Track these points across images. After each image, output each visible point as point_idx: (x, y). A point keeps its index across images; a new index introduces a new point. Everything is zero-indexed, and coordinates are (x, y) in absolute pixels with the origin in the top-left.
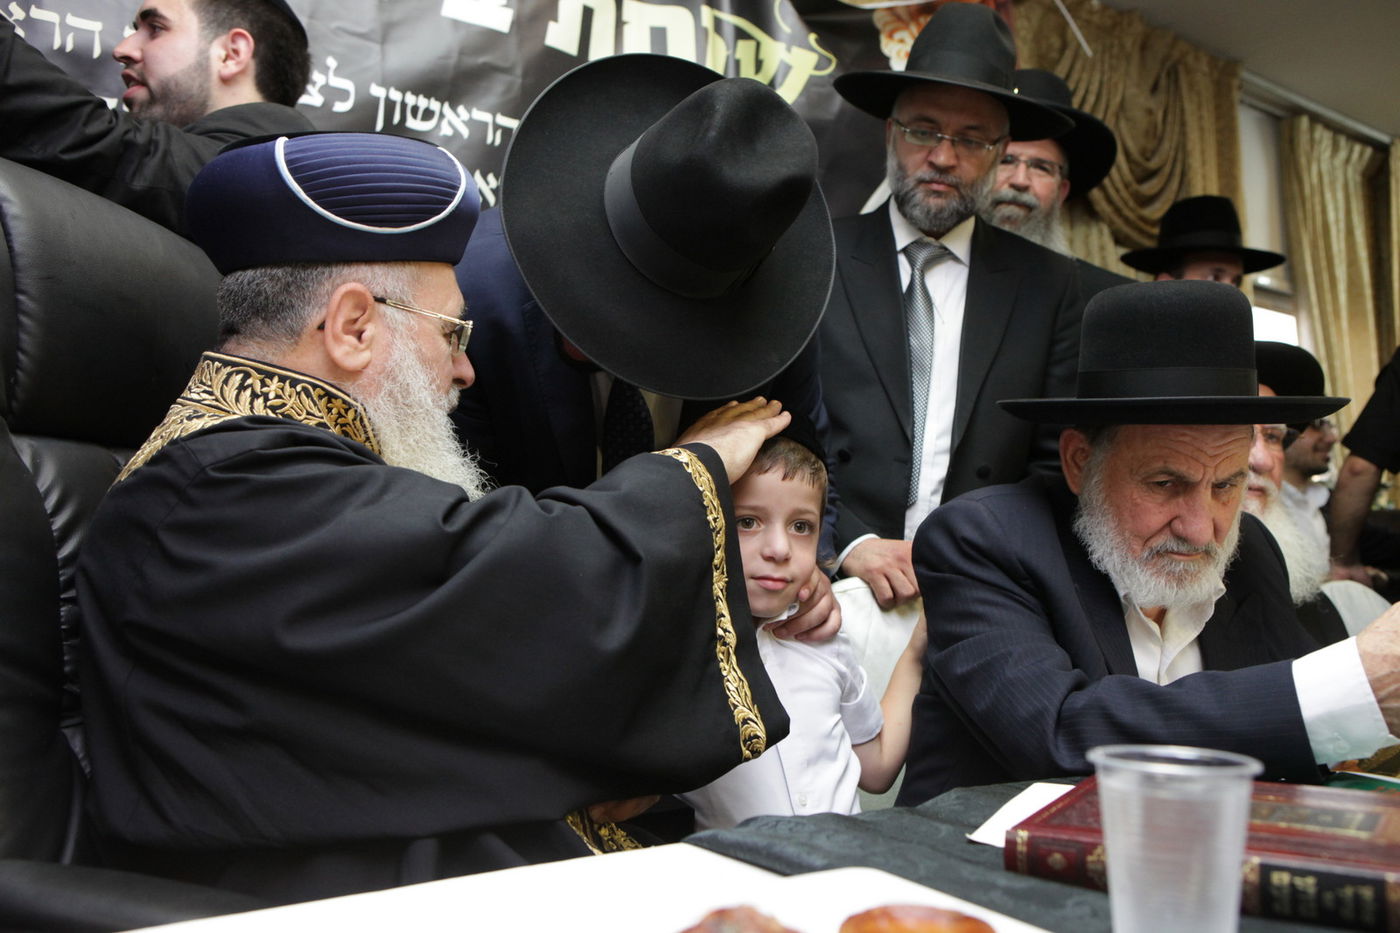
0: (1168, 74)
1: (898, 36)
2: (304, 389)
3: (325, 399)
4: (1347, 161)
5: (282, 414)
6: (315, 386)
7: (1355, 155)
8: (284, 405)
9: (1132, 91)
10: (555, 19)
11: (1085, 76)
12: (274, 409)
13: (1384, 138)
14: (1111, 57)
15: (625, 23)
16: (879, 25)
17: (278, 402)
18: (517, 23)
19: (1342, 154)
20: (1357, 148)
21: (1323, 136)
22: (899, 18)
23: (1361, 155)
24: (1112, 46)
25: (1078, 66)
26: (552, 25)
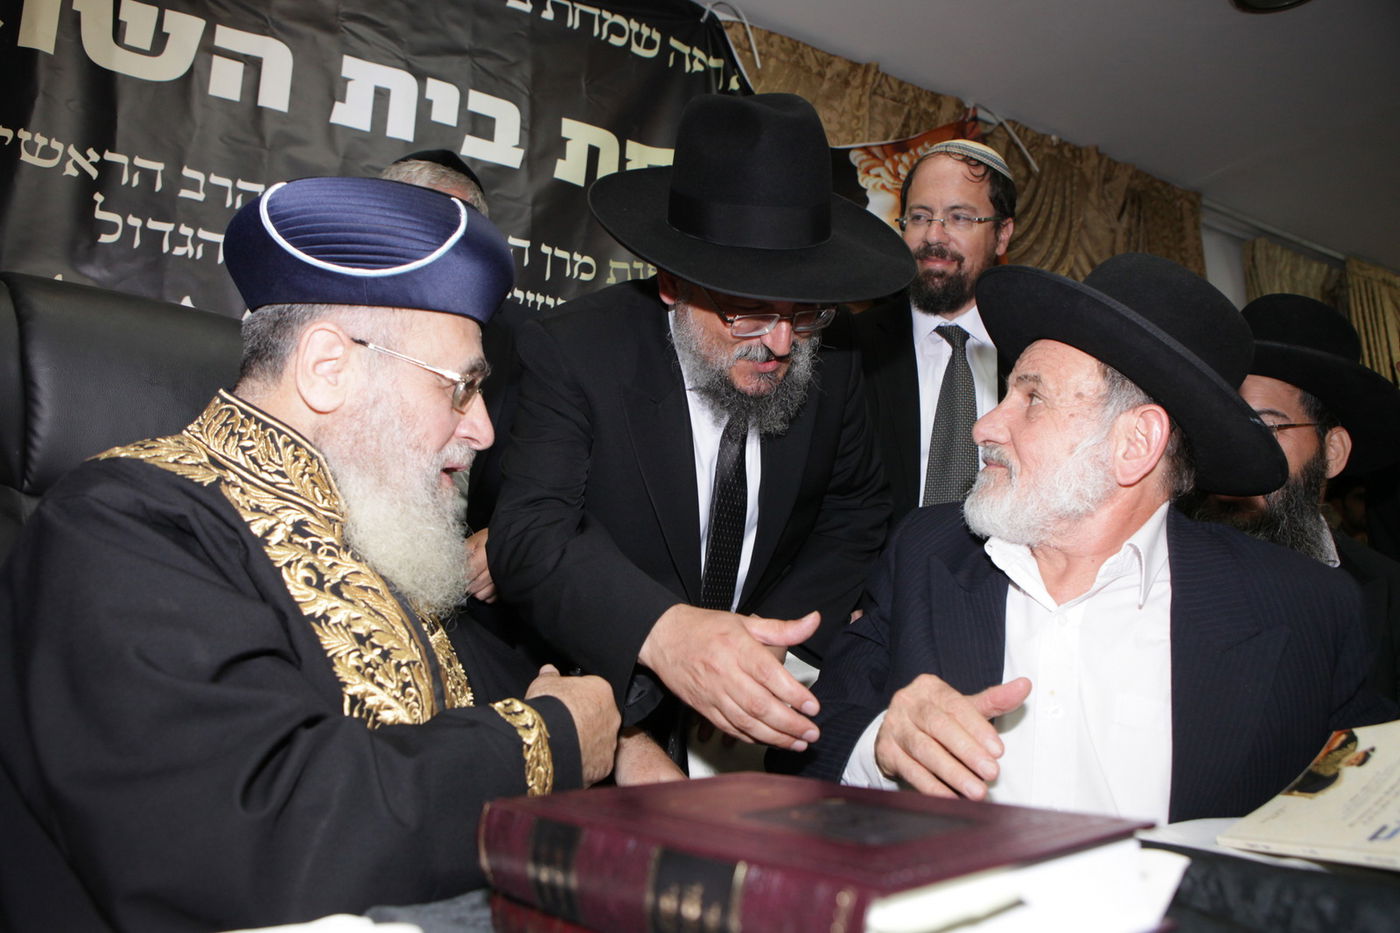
0: (1133, 202)
1: (873, 172)
2: (271, 435)
3: (292, 446)
4: (1307, 273)
5: (250, 455)
6: (280, 433)
7: (1314, 272)
8: (253, 447)
9: (1091, 214)
10: (564, 158)
12: (244, 449)
13: (1339, 255)
14: (1072, 185)
15: (629, 160)
16: (855, 163)
17: (248, 444)
18: (527, 160)
19: (1303, 269)
20: (1316, 265)
22: (874, 157)
24: (1072, 176)
25: (1041, 191)
26: (560, 162)
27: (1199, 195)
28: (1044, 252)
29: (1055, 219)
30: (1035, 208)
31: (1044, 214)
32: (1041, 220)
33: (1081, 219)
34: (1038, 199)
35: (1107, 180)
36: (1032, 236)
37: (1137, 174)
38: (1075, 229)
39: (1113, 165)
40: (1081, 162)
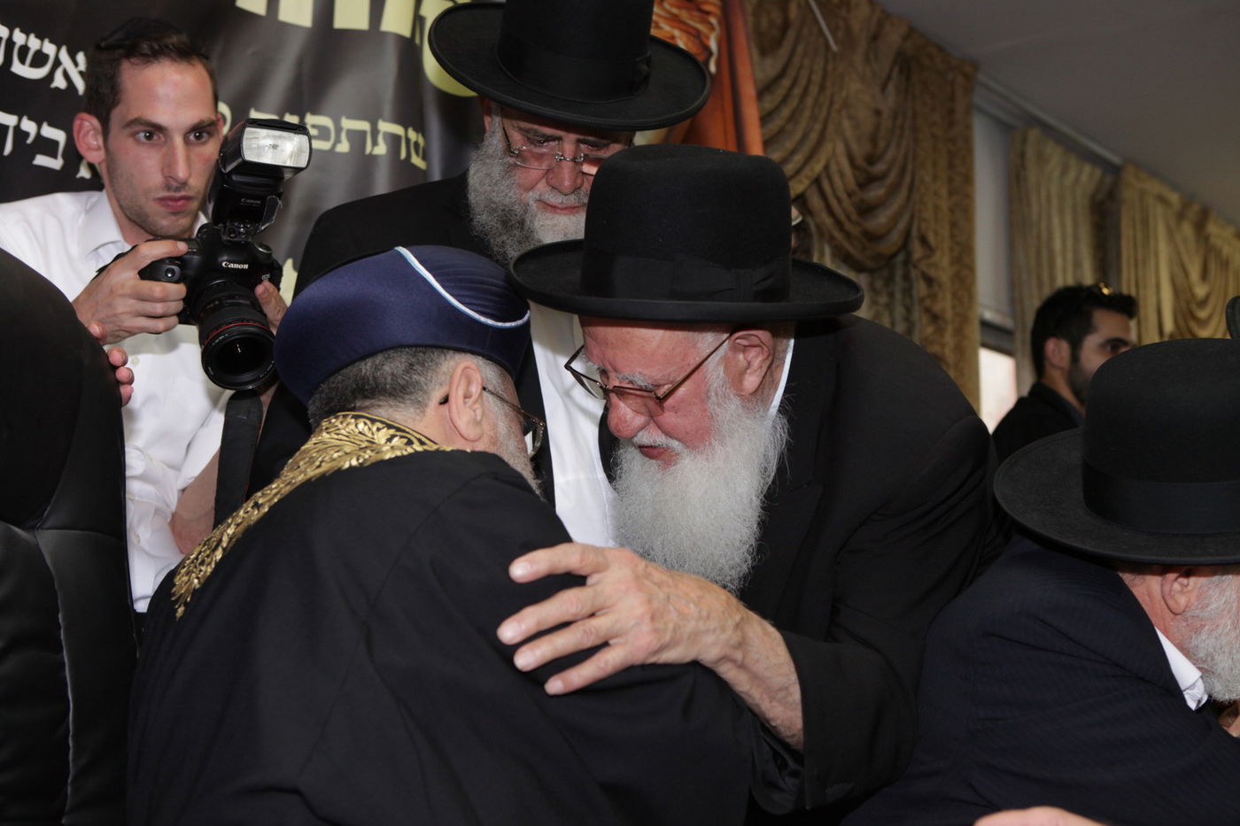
0: (901, 70)
4: (1077, 180)
7: (1084, 178)
9: (854, 86)
11: (807, 62)
13: (1116, 159)
19: (1072, 174)
20: (1087, 169)
21: (1055, 154)
23: (1088, 176)
25: (800, 49)
27: (976, 66)
28: (798, 135)
29: (814, 89)
30: (792, 73)
31: (803, 82)
32: (797, 91)
33: (844, 94)
34: (796, 60)
35: (875, 37)
36: (786, 112)
37: (911, 32)
38: (836, 106)
39: (886, 16)
40: (849, 11)
